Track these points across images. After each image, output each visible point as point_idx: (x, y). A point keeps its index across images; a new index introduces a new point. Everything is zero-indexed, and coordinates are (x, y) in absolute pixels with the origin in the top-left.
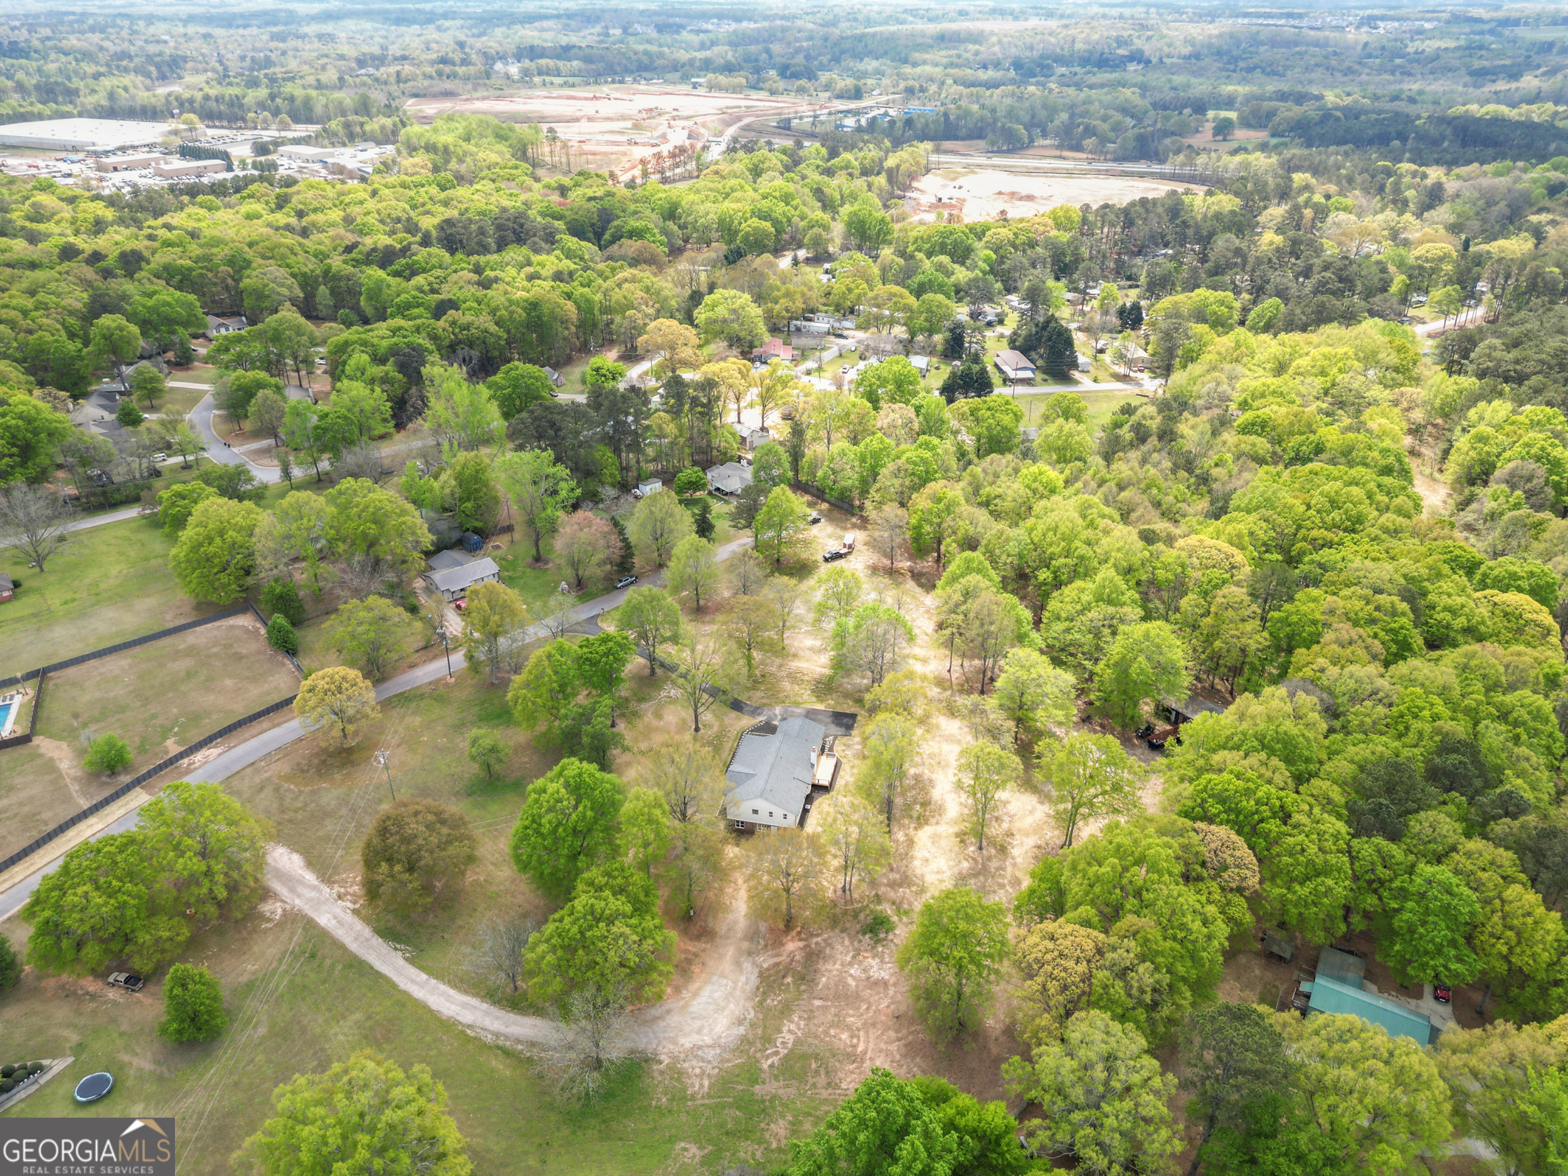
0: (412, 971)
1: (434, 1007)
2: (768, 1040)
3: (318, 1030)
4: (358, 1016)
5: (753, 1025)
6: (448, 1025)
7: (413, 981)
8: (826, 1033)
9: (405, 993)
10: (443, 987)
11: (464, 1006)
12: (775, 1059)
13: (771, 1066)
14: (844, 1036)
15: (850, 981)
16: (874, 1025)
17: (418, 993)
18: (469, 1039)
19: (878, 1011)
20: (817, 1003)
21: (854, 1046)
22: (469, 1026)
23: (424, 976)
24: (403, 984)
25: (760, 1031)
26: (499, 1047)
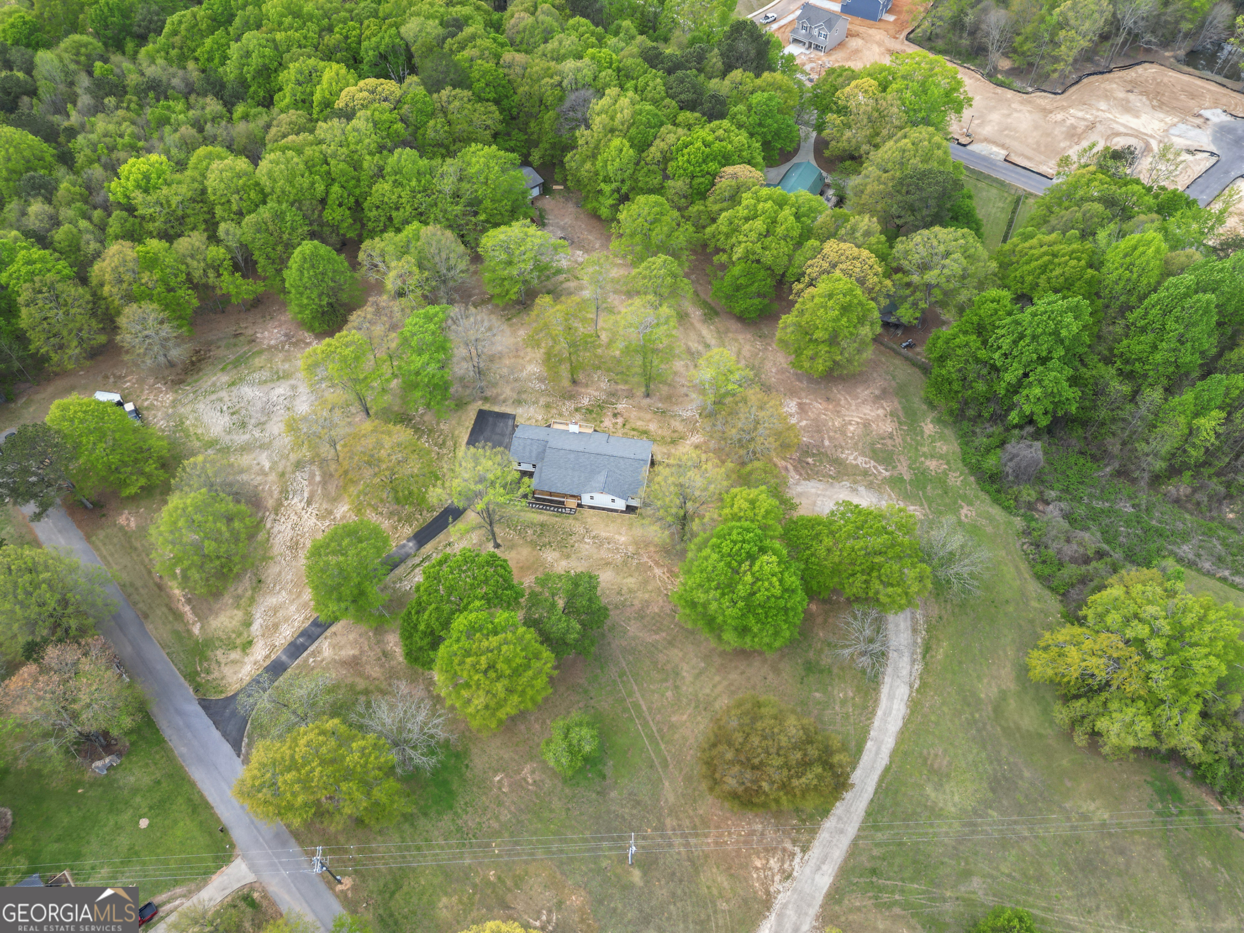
0: (866, 758)
1: (900, 723)
2: (866, 473)
3: (957, 825)
4: (929, 790)
5: (855, 482)
6: (914, 705)
7: (877, 753)
8: (852, 438)
9: (893, 754)
10: (877, 722)
11: (891, 697)
12: (880, 468)
13: (886, 470)
14: (852, 428)
15: (804, 423)
16: (838, 412)
17: (889, 743)
18: (924, 685)
19: (826, 409)
20: (827, 443)
21: (858, 423)
22: (911, 687)
23: (869, 744)
24: (883, 760)
25: (859, 478)
26: (924, 657)
